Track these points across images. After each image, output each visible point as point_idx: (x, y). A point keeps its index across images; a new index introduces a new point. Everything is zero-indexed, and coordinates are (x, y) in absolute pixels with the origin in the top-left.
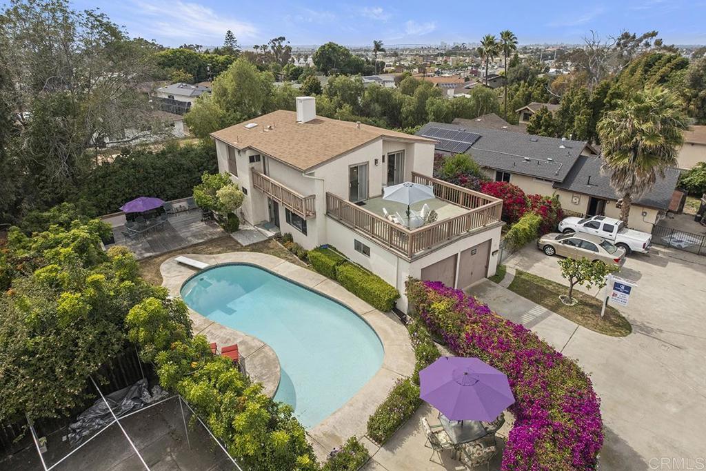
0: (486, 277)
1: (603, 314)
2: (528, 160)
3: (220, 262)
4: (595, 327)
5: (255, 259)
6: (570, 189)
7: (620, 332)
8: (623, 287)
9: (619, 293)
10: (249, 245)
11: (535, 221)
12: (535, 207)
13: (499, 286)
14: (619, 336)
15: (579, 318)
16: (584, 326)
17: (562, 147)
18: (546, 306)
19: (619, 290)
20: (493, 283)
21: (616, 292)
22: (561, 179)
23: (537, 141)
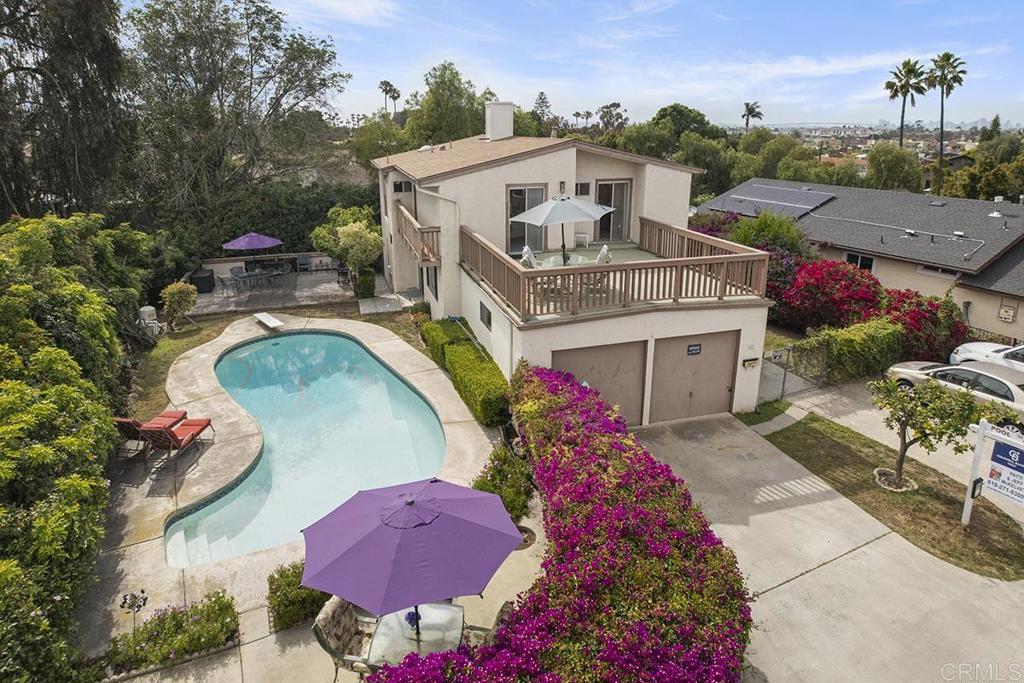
0: (730, 411)
1: (966, 519)
2: (912, 235)
3: (310, 326)
4: (934, 545)
5: (359, 330)
6: (991, 288)
7: (1001, 569)
8: (1015, 456)
9: (1006, 471)
10: (369, 314)
11: (885, 332)
12: (896, 309)
13: (748, 430)
14: (991, 575)
15: (901, 518)
16: (905, 536)
17: (996, 214)
18: (833, 481)
19: (1004, 463)
20: (738, 423)
21: (999, 467)
22: (974, 267)
23: (942, 206)
